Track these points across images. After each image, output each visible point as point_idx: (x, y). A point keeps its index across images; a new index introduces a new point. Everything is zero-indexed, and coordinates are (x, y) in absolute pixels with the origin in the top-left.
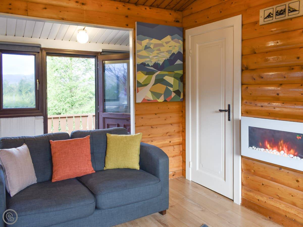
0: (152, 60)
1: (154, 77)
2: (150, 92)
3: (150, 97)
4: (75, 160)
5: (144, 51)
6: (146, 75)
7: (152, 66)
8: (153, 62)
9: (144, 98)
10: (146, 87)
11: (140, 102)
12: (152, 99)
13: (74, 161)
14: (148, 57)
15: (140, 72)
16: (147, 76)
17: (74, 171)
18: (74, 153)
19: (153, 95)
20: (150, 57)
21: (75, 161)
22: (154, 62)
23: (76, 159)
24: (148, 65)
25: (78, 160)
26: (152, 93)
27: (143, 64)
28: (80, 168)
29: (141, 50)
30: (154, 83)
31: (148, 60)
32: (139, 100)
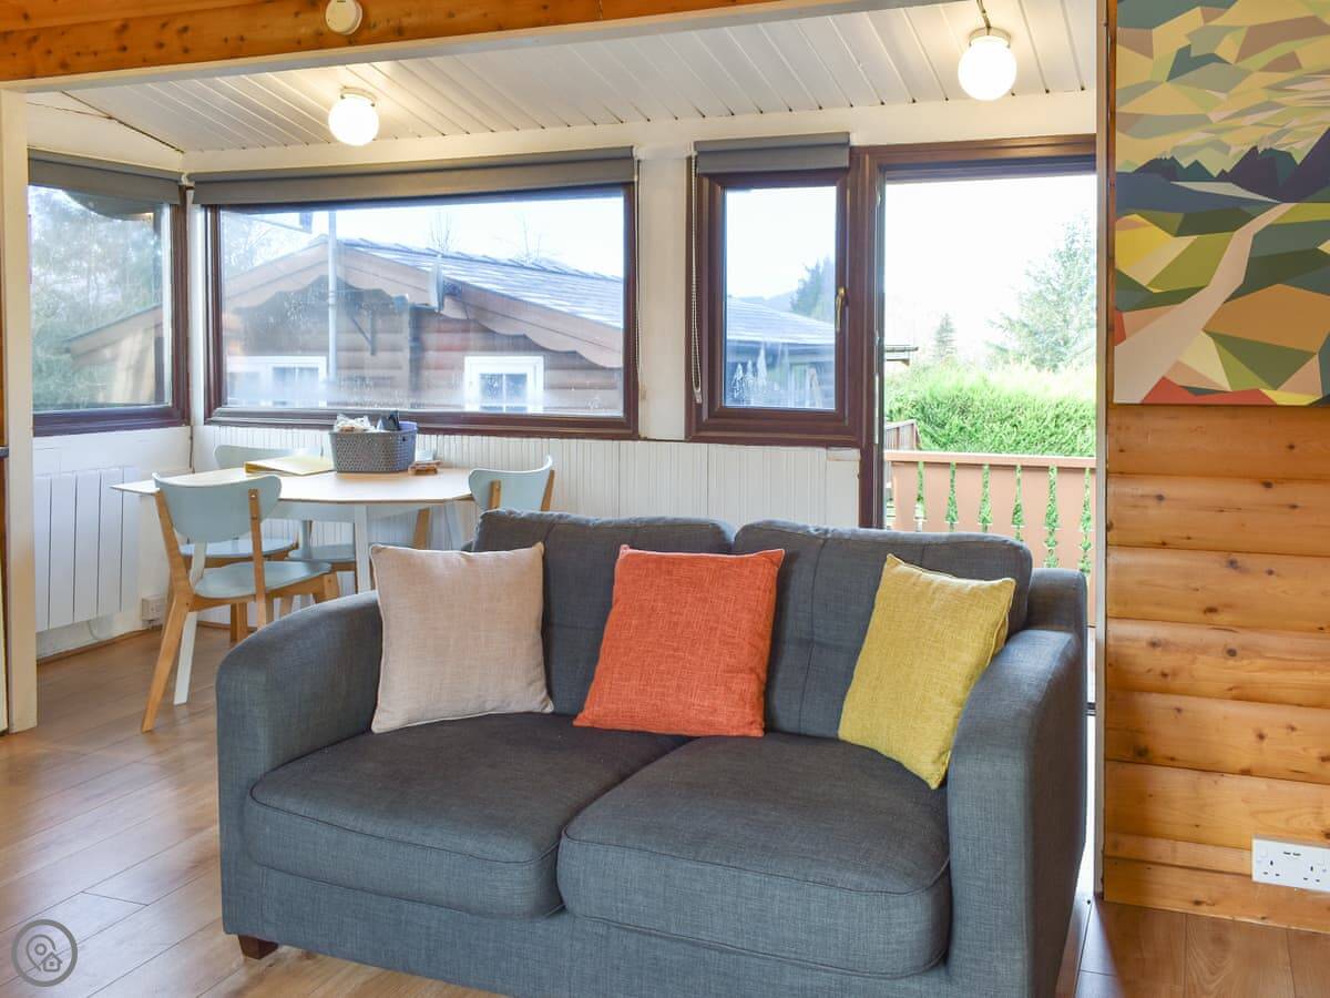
0: (1225, 138)
1: (1237, 248)
2: (1210, 343)
3: (1211, 369)
4: (672, 652)
5: (1167, 86)
6: (1180, 232)
7: (1223, 177)
8: (1233, 151)
9: (1163, 378)
10: (1180, 306)
11: (1138, 401)
12: (1225, 385)
13: (669, 656)
14: (1199, 121)
15: (1135, 217)
16: (1185, 242)
17: (659, 702)
18: (675, 619)
19: (1230, 357)
20: (1213, 117)
21: (674, 657)
22: (1247, 149)
23: (676, 650)
24: (1198, 172)
25: (681, 654)
26: (1225, 347)
27: (1164, 169)
28: (682, 697)
29: (1151, 85)
30: (1240, 280)
31: (1195, 136)
32: (1132, 391)
